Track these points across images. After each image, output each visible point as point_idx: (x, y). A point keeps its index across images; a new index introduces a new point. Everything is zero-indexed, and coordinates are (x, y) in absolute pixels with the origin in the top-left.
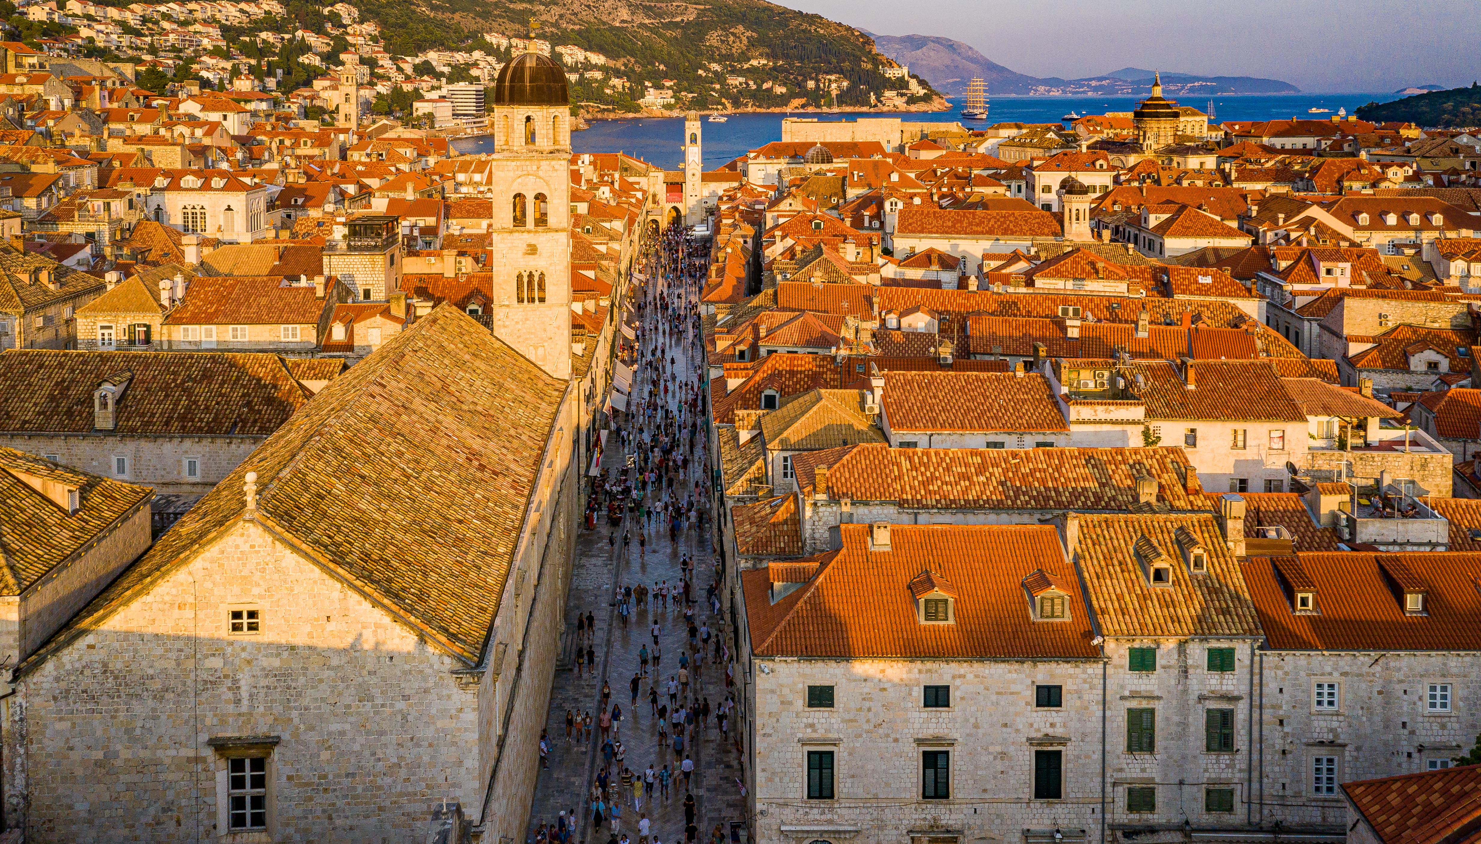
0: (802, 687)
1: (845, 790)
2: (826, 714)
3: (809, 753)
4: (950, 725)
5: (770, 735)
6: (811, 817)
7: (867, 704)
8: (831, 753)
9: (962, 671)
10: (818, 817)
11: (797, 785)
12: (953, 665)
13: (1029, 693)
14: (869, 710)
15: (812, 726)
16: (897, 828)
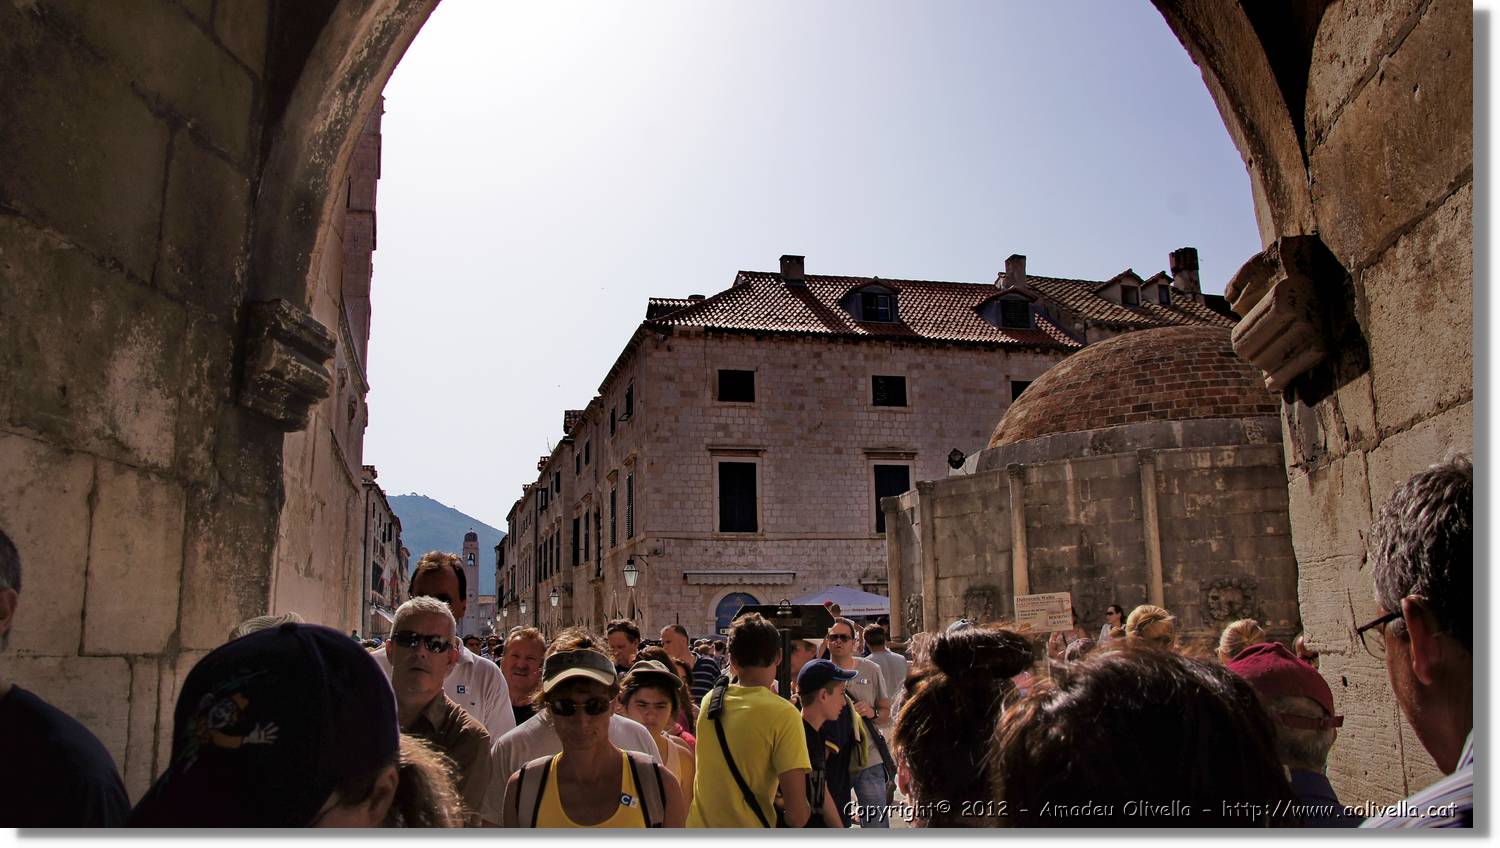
0: (712, 372)
1: (773, 521)
2: (744, 412)
3: (721, 464)
4: (907, 432)
5: (666, 440)
6: (725, 559)
7: (799, 400)
8: (753, 466)
9: (919, 360)
10: (734, 559)
11: (705, 512)
12: (908, 351)
13: (1003, 391)
14: (802, 407)
15: (724, 427)
16: (844, 576)
